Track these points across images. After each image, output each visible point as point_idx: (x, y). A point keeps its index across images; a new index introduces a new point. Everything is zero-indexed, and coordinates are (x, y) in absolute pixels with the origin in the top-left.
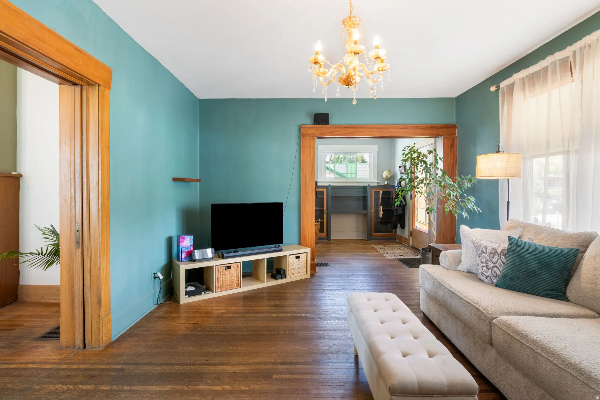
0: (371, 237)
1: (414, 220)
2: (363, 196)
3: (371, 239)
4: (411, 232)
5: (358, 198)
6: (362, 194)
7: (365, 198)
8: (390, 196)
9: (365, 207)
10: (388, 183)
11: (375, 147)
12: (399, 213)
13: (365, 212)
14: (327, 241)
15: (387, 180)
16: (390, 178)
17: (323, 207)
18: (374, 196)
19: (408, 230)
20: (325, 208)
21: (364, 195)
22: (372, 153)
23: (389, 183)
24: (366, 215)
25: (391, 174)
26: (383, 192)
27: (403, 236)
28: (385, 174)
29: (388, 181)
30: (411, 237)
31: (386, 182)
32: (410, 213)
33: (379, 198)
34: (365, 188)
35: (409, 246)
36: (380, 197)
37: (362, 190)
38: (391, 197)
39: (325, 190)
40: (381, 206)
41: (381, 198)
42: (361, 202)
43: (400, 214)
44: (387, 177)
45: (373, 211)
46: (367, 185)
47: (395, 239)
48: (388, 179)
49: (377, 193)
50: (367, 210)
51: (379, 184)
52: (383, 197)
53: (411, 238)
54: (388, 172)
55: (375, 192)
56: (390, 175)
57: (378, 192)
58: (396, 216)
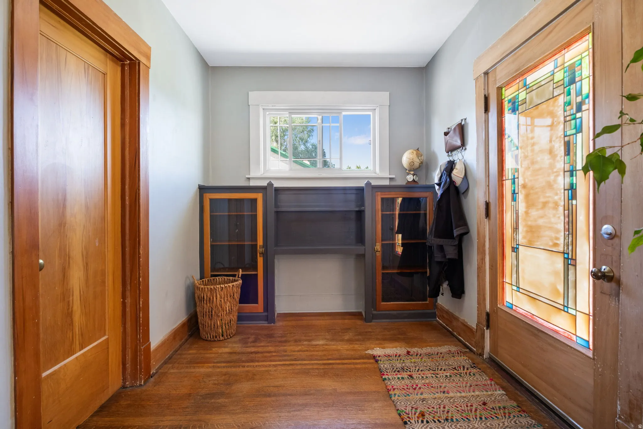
0: (375, 312)
1: (499, 280)
2: (357, 211)
3: (375, 317)
4: (488, 315)
5: (344, 215)
6: (353, 207)
7: (360, 215)
8: (420, 211)
9: (360, 239)
10: (414, 180)
11: (384, 96)
12: (448, 257)
13: (360, 249)
14: (265, 324)
15: (412, 173)
16: (420, 166)
17: (256, 240)
18: (382, 211)
19: (475, 305)
20: (260, 242)
21: (357, 209)
22: (377, 111)
23: (416, 179)
24: (361, 257)
25: (422, 157)
26: (404, 200)
27: (457, 314)
28: (407, 158)
29: (414, 175)
30: (487, 329)
31: (410, 178)
32: (483, 260)
33: (395, 214)
34: (360, 190)
35: (481, 355)
36: (397, 213)
37: (353, 197)
38: (422, 212)
39: (259, 197)
40: (398, 232)
41: (399, 215)
42: (352, 226)
43: (449, 259)
44: (412, 163)
45: (378, 247)
46: (362, 184)
47: (434, 315)
48: (414, 170)
49: (388, 203)
50: (364, 245)
51: (393, 183)
52: (402, 212)
53: (487, 333)
54: (415, 152)
55: (383, 199)
56: (418, 161)
57: (393, 200)
58: (439, 263)
